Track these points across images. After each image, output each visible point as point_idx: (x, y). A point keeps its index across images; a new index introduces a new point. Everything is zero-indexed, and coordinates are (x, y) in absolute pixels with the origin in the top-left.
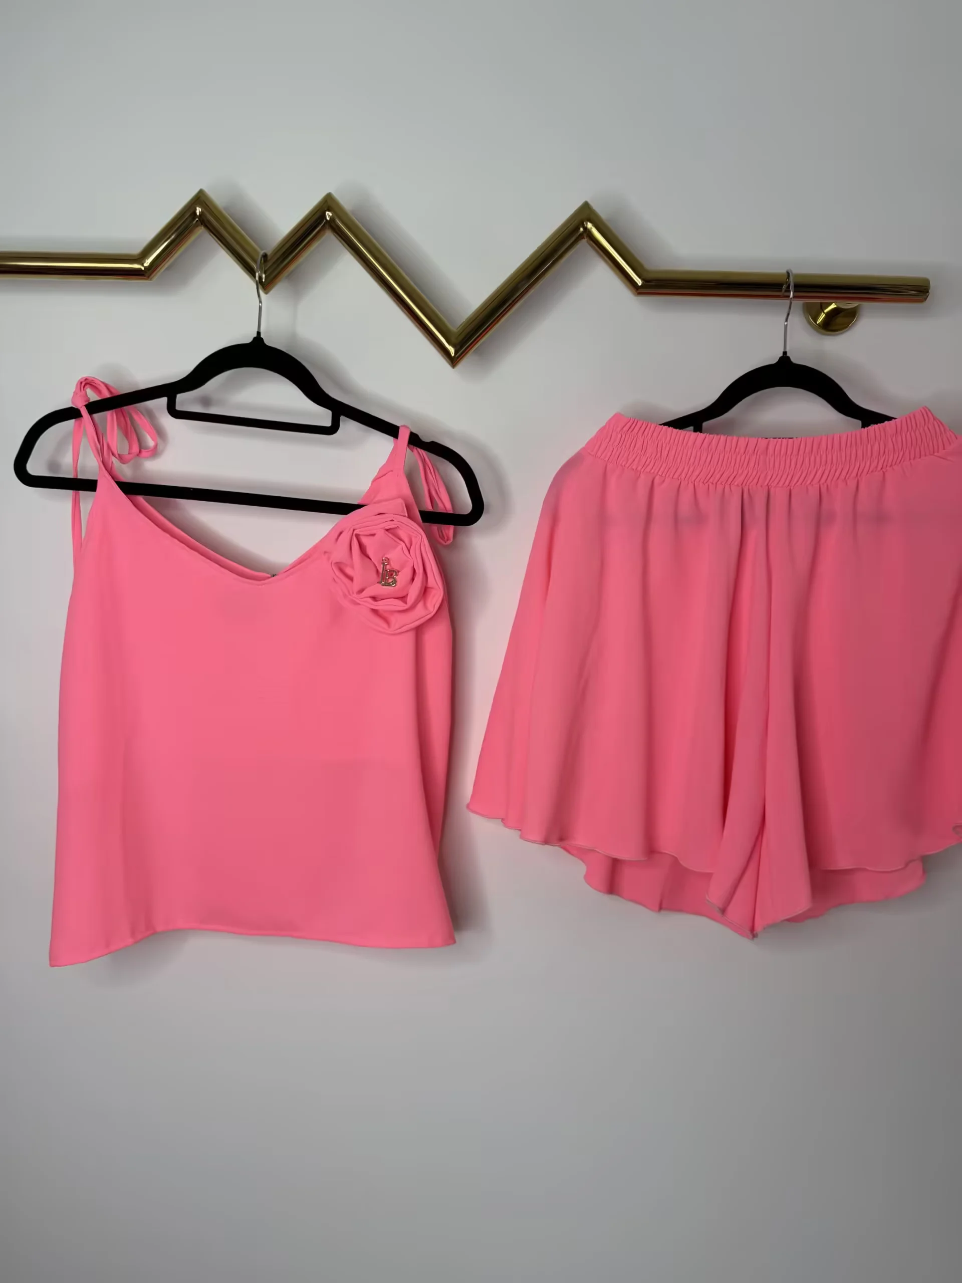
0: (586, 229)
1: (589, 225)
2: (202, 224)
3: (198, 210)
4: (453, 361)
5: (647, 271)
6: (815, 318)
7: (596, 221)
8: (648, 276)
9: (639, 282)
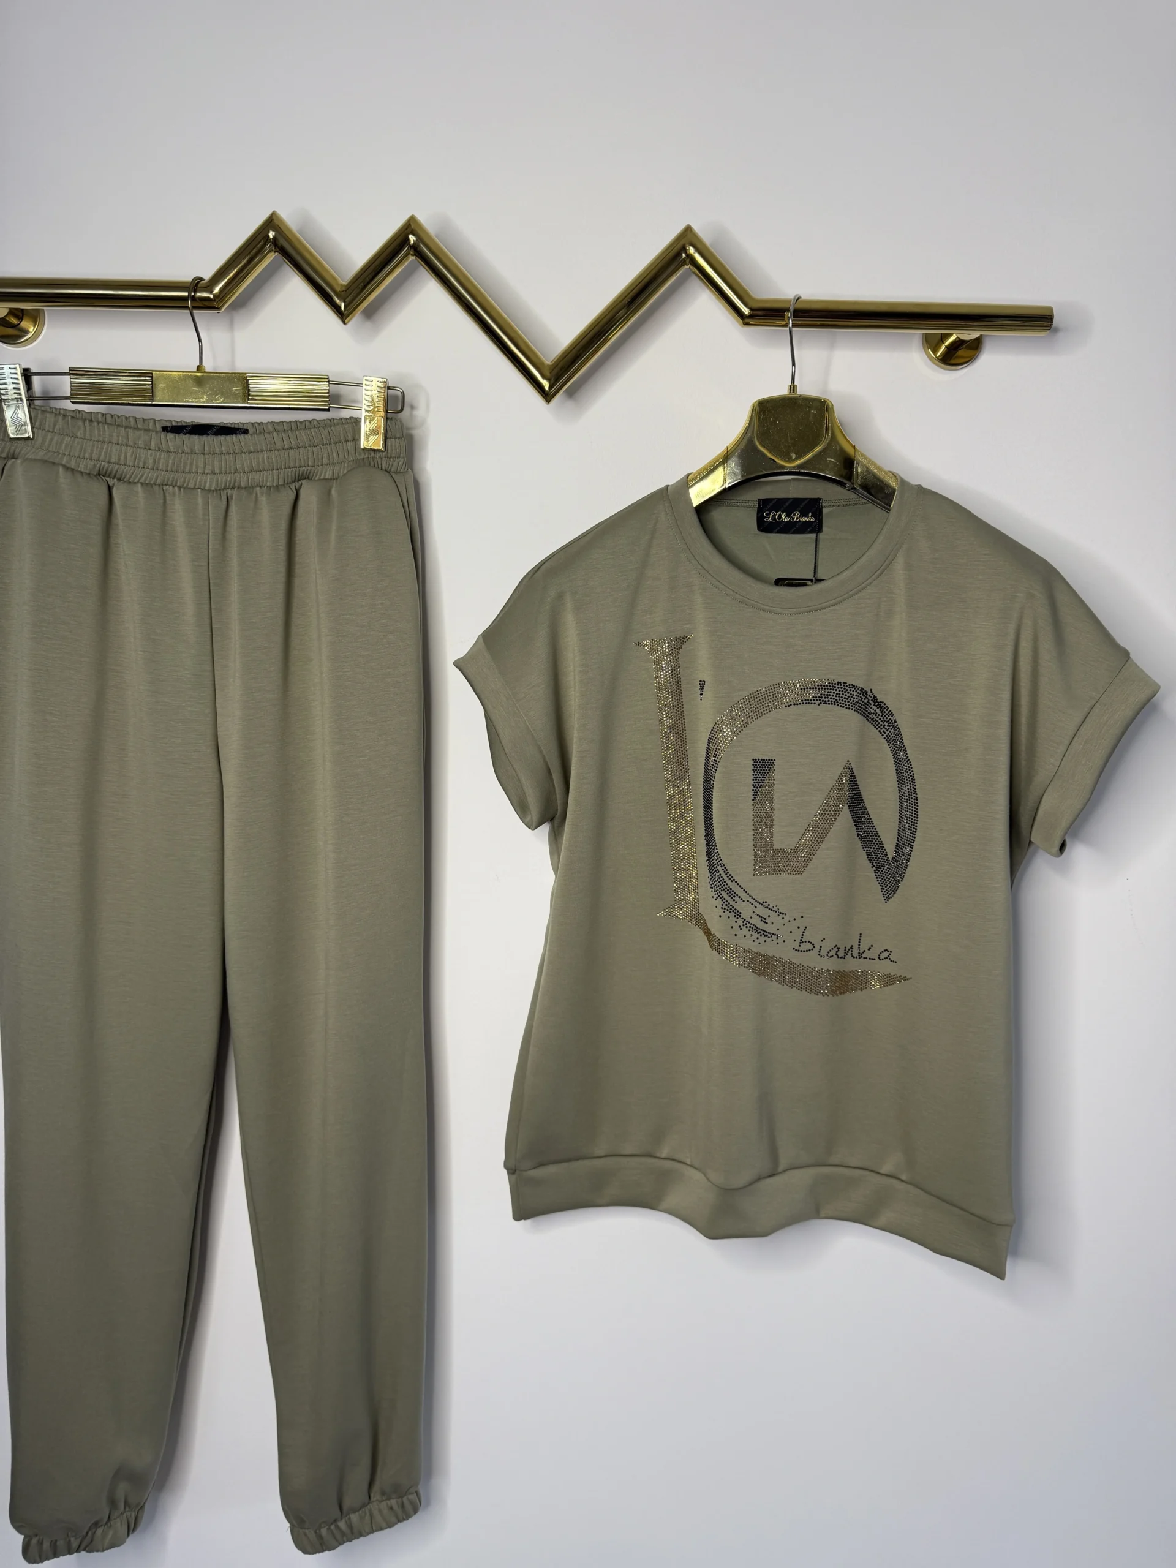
0: (689, 256)
1: (692, 250)
2: (276, 249)
3: (272, 234)
4: (547, 396)
5: (753, 299)
6: (935, 351)
7: (699, 246)
8: (755, 305)
9: (746, 311)
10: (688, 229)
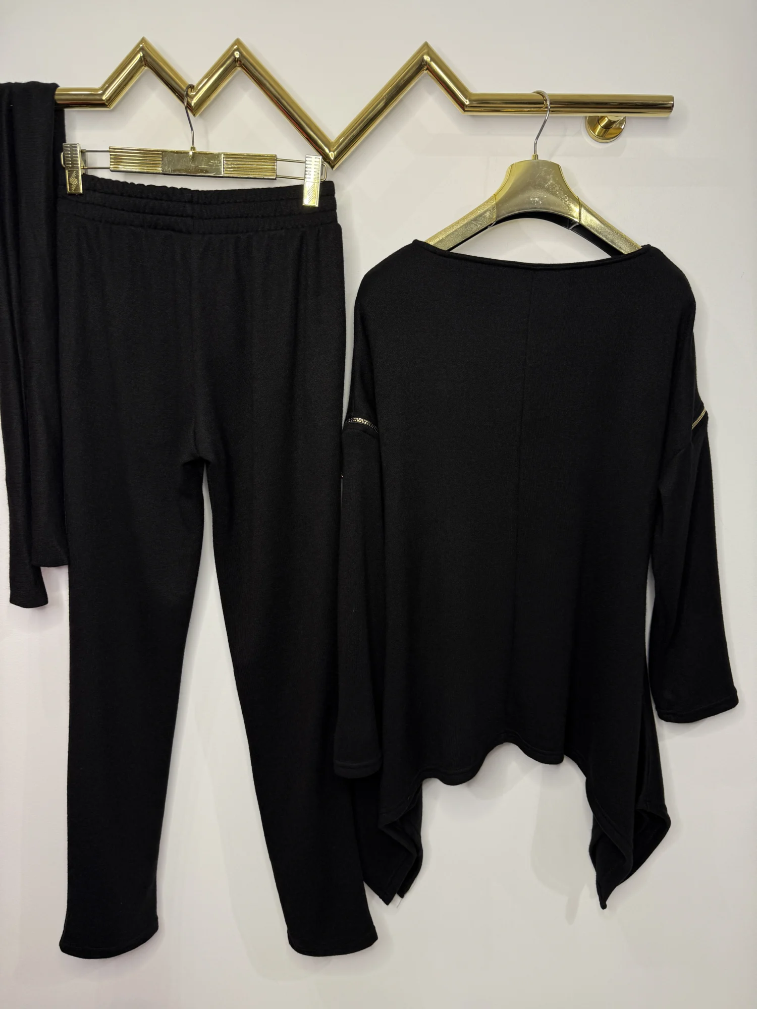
0: (427, 63)
1: (428, 59)
2: (146, 65)
3: (141, 54)
4: (332, 164)
5: (471, 94)
6: (594, 130)
7: (433, 56)
8: (473, 98)
9: (467, 102)
10: (426, 45)
